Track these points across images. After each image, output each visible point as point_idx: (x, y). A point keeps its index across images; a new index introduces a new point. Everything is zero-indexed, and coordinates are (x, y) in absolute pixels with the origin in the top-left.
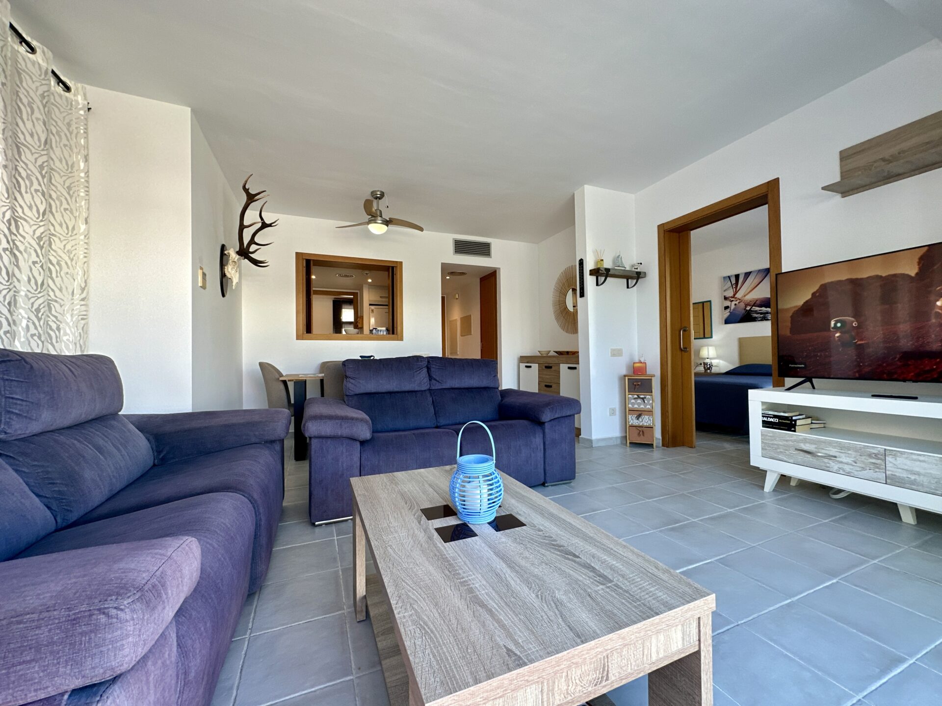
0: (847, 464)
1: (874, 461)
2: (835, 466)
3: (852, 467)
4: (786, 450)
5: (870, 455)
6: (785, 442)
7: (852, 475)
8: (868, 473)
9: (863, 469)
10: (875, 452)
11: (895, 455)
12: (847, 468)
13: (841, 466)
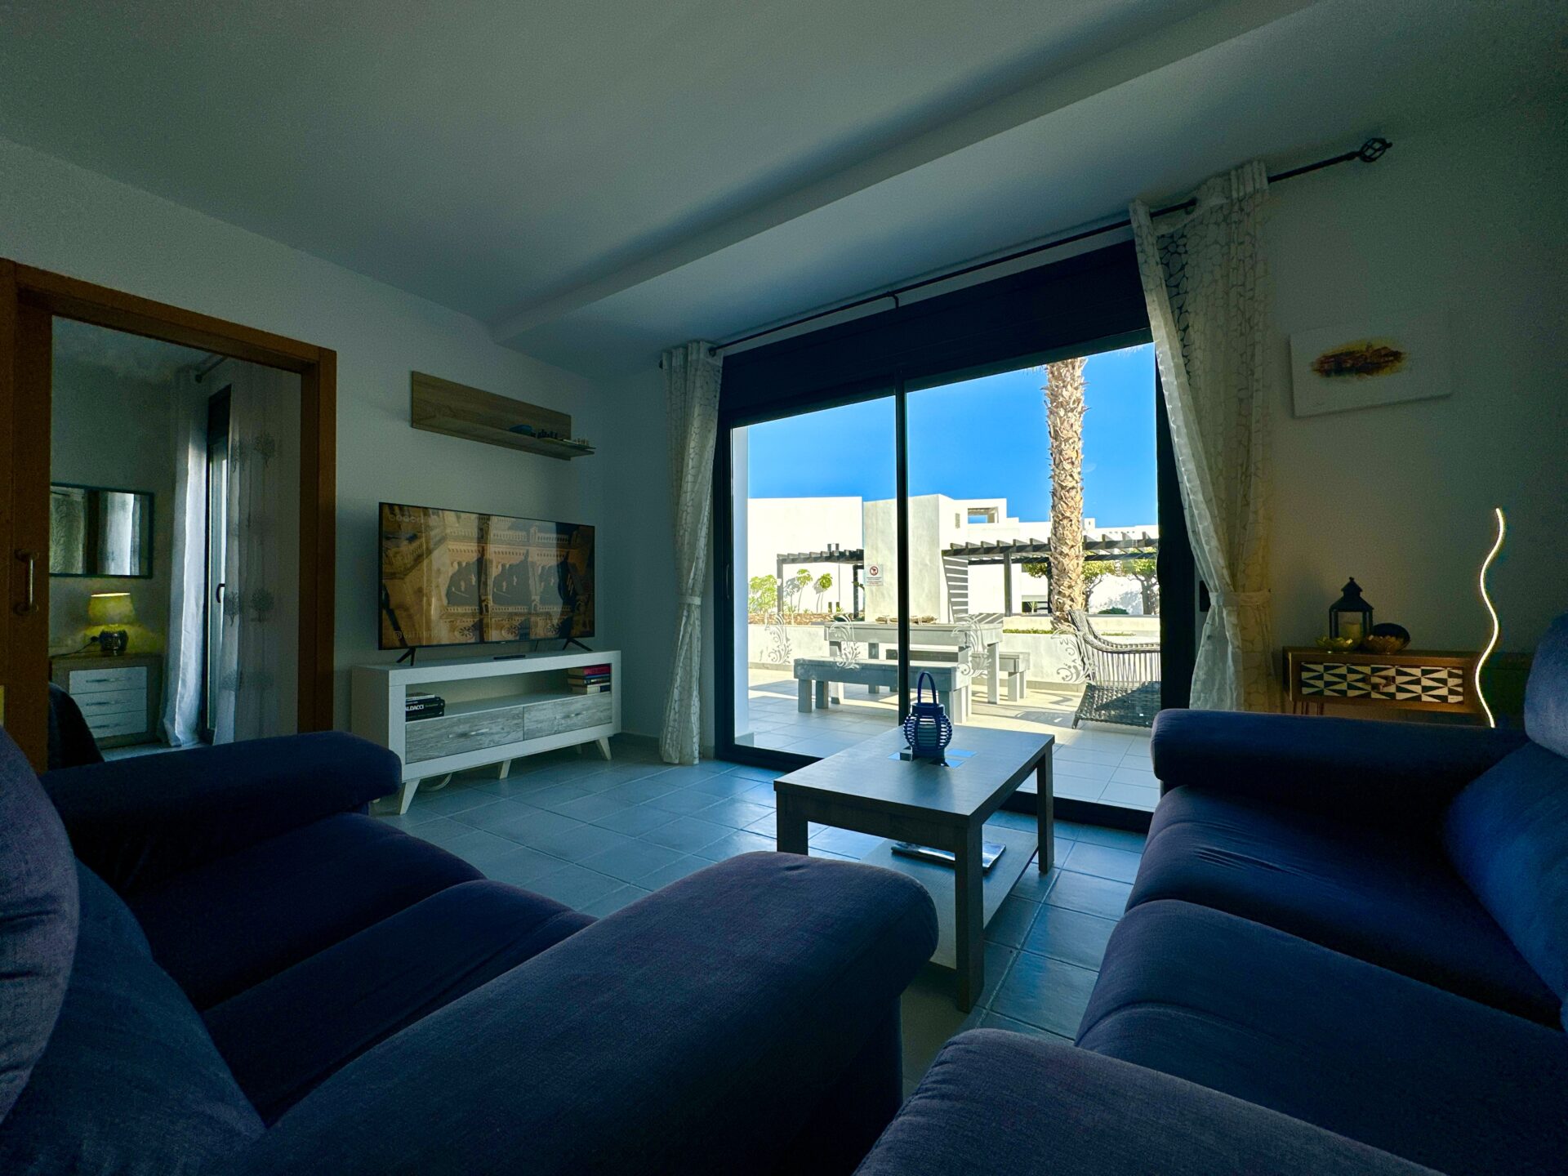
0: (497, 733)
1: (516, 722)
2: (486, 740)
3: (499, 735)
4: (437, 742)
5: (514, 718)
6: (438, 733)
7: (500, 743)
8: (513, 736)
9: (509, 733)
10: (517, 712)
11: (529, 709)
12: (496, 737)
13: (490, 738)
